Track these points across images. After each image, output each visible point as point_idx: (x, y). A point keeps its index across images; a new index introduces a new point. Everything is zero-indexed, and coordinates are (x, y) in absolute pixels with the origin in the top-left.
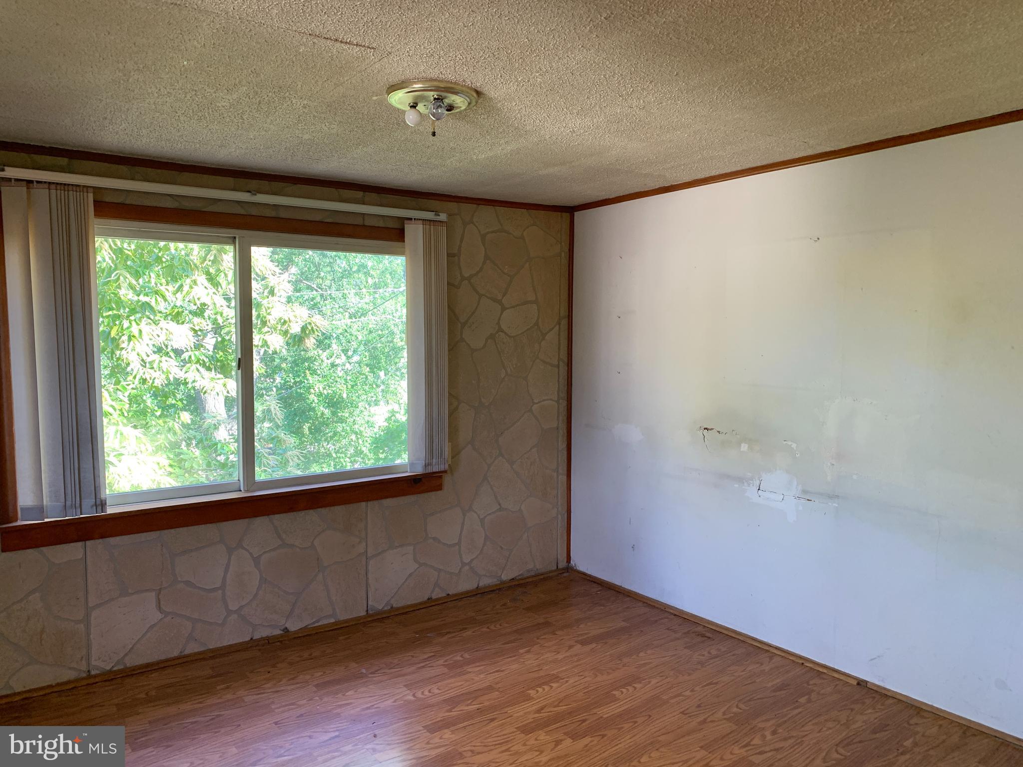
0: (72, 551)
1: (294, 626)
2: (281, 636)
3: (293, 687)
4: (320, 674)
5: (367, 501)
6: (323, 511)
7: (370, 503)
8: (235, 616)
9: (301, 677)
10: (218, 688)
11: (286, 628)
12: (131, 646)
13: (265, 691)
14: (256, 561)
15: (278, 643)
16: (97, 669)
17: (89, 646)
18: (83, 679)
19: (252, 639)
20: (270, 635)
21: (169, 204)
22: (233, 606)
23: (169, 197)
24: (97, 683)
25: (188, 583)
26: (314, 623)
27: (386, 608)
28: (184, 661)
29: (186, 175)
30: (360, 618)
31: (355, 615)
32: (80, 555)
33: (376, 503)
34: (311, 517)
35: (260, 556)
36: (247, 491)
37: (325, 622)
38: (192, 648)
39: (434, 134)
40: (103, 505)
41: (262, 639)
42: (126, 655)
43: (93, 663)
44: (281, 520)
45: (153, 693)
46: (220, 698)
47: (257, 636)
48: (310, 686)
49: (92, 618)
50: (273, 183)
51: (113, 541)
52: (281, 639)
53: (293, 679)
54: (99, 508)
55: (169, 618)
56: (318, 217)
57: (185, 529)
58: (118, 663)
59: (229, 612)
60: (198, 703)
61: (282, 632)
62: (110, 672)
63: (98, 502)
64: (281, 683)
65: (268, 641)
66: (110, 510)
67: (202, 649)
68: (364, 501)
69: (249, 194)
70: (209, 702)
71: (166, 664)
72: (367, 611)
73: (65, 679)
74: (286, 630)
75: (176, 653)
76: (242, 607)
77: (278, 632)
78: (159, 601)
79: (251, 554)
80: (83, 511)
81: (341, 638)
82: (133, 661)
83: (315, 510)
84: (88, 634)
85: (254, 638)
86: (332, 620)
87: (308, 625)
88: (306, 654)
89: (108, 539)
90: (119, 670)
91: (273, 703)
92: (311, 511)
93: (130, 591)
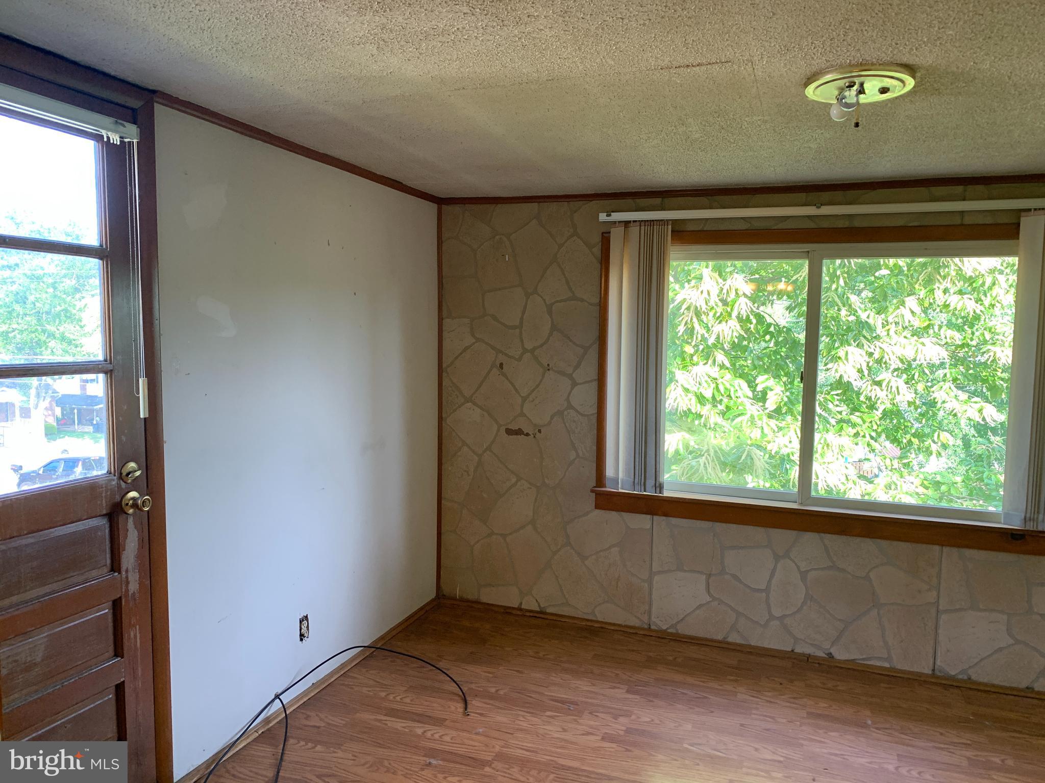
0: (641, 521)
1: (840, 654)
2: (823, 659)
3: (788, 704)
4: (826, 705)
5: (942, 545)
6: (884, 543)
7: (946, 550)
8: (776, 623)
9: (805, 700)
10: (729, 677)
11: (831, 654)
12: (682, 616)
13: (762, 697)
14: (804, 575)
15: (817, 665)
16: (656, 626)
17: (650, 605)
18: (643, 629)
19: (792, 651)
20: (813, 654)
21: (743, 226)
22: (777, 612)
23: (742, 220)
24: (651, 636)
25: (734, 576)
26: (863, 659)
27: (960, 677)
28: (724, 646)
29: (759, 198)
30: (920, 675)
31: (916, 669)
32: (648, 526)
33: (955, 550)
34: (868, 547)
35: (808, 571)
36: (801, 504)
37: (878, 664)
38: (734, 638)
39: (857, 125)
40: (659, 487)
41: (804, 655)
42: (678, 622)
43: (653, 619)
44: (834, 541)
45: (679, 660)
46: (721, 686)
47: (798, 650)
48: (805, 711)
49: (654, 582)
50: (848, 192)
51: (674, 521)
52: (820, 662)
53: (794, 698)
54: (658, 490)
55: (716, 603)
56: (900, 222)
57: (734, 526)
58: (672, 626)
59: (772, 617)
60: (701, 681)
61: (826, 656)
62: (665, 631)
63: (657, 485)
64: (783, 697)
65: (808, 659)
66: (667, 494)
67: (743, 642)
68: (938, 544)
69: (814, 208)
70: (711, 684)
71: (710, 643)
72: (933, 670)
73: (632, 624)
74: (830, 655)
75: (720, 637)
76: (785, 616)
77: (821, 654)
78: (709, 585)
79: (798, 567)
80: (647, 489)
81: (882, 685)
82: (683, 630)
83: (874, 540)
84: (650, 594)
85: (795, 651)
86: (887, 665)
87: (856, 659)
88: (830, 684)
89: (671, 518)
90: (671, 633)
91: (757, 709)
92: (868, 540)
93: (685, 568)
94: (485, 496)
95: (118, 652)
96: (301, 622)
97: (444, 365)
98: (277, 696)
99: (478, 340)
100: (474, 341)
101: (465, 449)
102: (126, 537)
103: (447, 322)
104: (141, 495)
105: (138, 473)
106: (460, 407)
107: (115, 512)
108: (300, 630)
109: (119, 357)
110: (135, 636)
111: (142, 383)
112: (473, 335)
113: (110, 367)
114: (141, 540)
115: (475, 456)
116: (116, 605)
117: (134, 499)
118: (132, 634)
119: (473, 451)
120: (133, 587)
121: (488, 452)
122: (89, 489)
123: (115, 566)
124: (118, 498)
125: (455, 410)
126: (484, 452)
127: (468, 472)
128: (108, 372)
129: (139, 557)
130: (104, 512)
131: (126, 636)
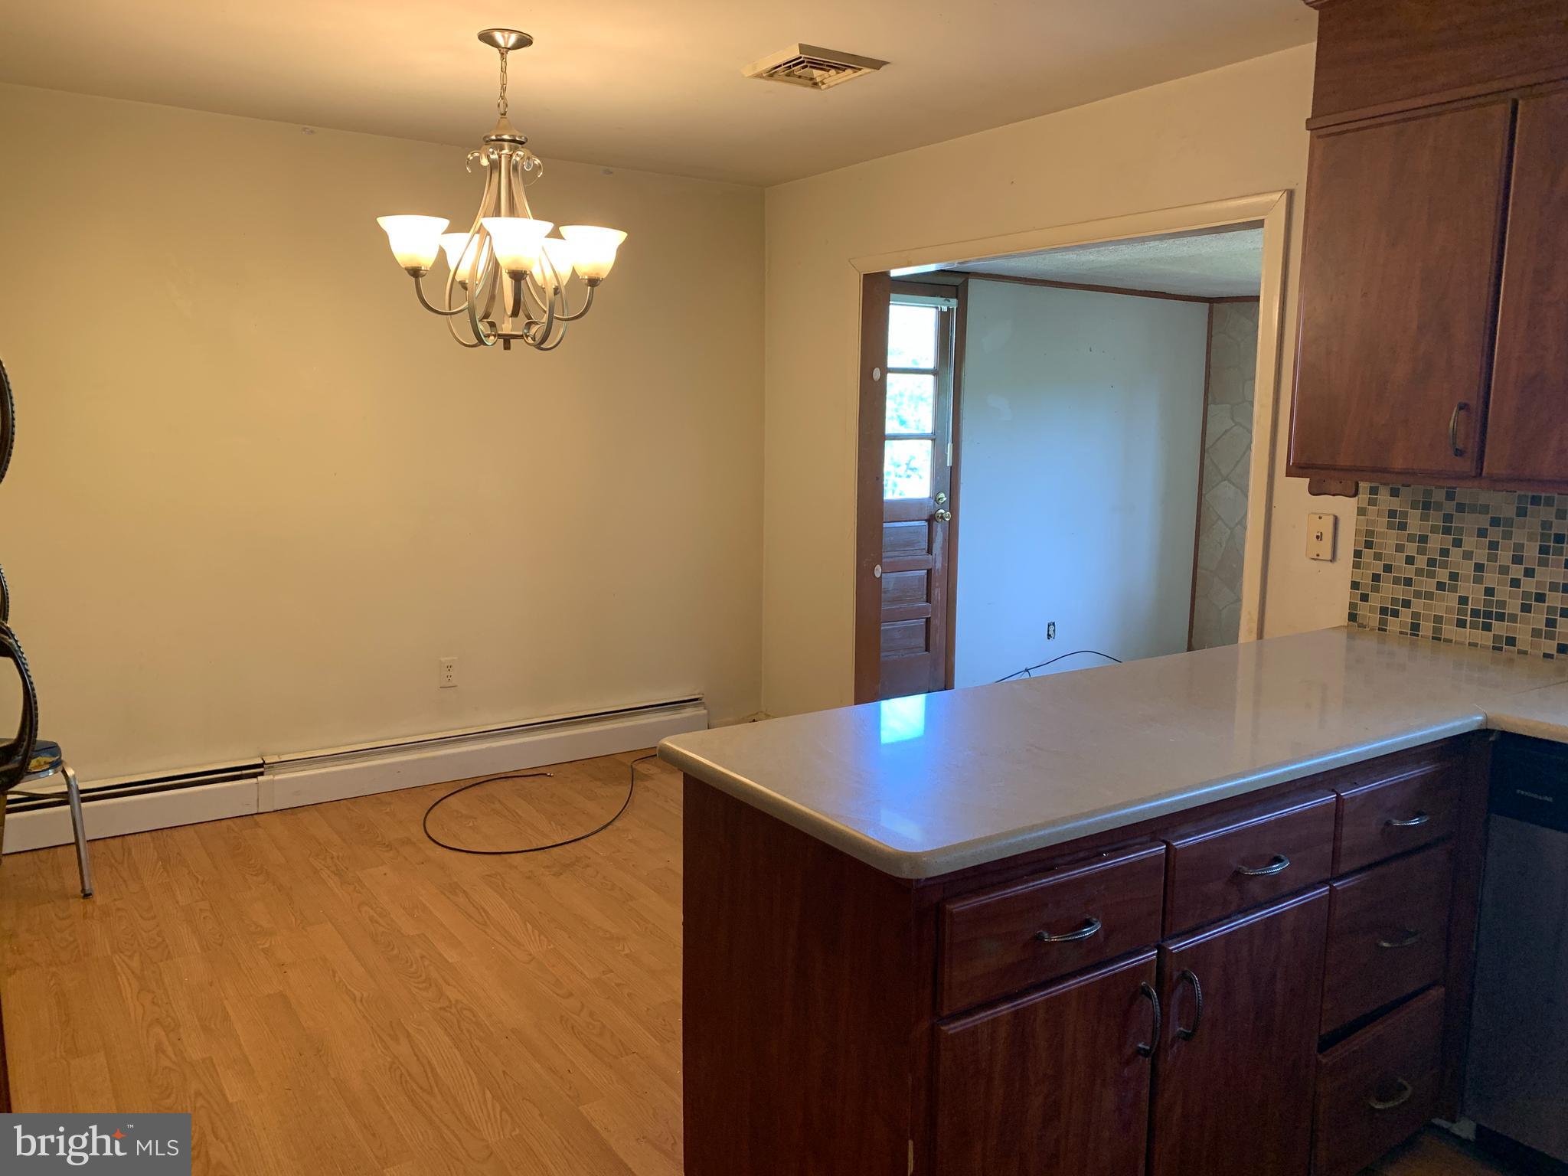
94: (1235, 566)
95: (928, 600)
96: (1049, 626)
97: (1207, 446)
98: (1027, 670)
99: (1236, 424)
100: (1233, 424)
101: (1220, 522)
102: (936, 535)
103: (1211, 407)
104: (946, 512)
105: (945, 499)
106: (1217, 484)
107: (931, 520)
108: (1048, 631)
109: (939, 431)
110: (937, 593)
111: (950, 446)
112: (1233, 419)
113: (934, 437)
114: (944, 540)
115: (1227, 529)
116: (929, 572)
117: (942, 514)
118: (936, 592)
119: (1226, 525)
120: (939, 565)
121: (1239, 526)
122: (919, 503)
123: (930, 551)
124: (933, 513)
125: (1213, 487)
126: (1237, 524)
127: (1220, 544)
128: (933, 440)
129: (943, 548)
130: (926, 518)
131: (932, 592)
